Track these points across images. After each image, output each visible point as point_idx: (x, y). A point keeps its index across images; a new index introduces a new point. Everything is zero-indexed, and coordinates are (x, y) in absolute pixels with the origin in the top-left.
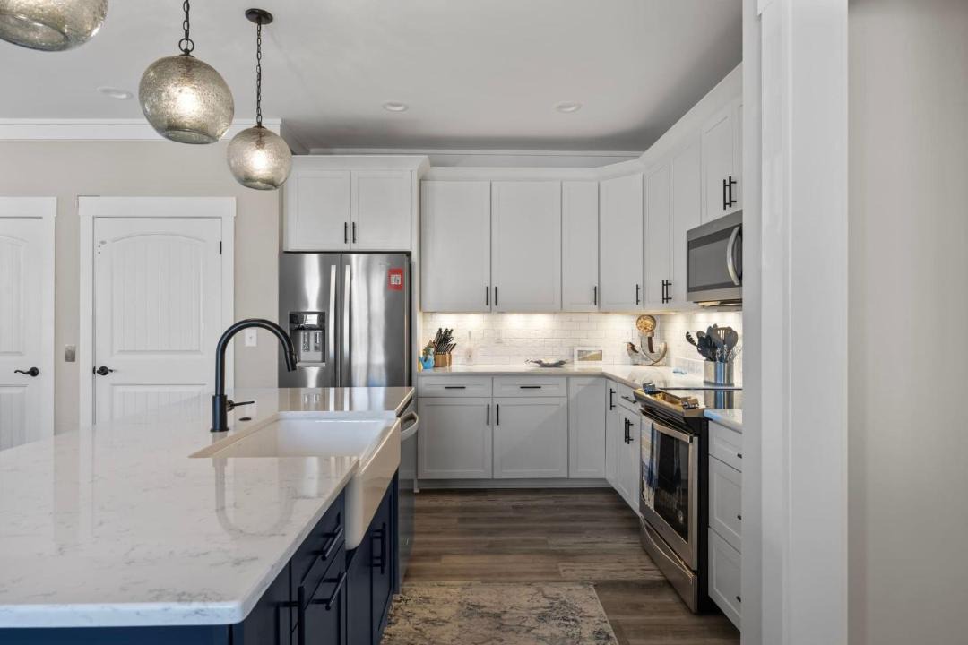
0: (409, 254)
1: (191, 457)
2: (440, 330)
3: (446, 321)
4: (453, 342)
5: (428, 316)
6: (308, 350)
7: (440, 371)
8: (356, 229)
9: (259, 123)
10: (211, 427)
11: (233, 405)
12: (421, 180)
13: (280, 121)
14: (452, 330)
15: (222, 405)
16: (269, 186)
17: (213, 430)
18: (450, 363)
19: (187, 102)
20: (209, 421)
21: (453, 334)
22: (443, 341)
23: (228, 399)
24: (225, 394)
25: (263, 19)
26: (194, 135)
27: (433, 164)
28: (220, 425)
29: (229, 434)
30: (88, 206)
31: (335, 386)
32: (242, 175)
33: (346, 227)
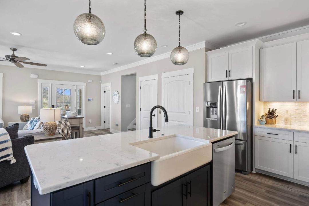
0: (251, 79)
1: (129, 144)
2: (270, 109)
3: (273, 106)
4: (276, 115)
5: (267, 104)
6: (213, 114)
7: (269, 126)
8: (231, 72)
9: (180, 45)
10: (148, 136)
11: (155, 130)
12: (260, 49)
13: (205, 41)
14: (276, 109)
15: (152, 131)
16: (182, 64)
17: (149, 137)
18: (275, 123)
19: (145, 46)
20: (148, 134)
21: (277, 111)
22: (271, 115)
23: (153, 129)
24: (152, 126)
25: (181, 13)
26: (148, 55)
27: (264, 42)
28: (151, 136)
32: (174, 62)
33: (227, 72)
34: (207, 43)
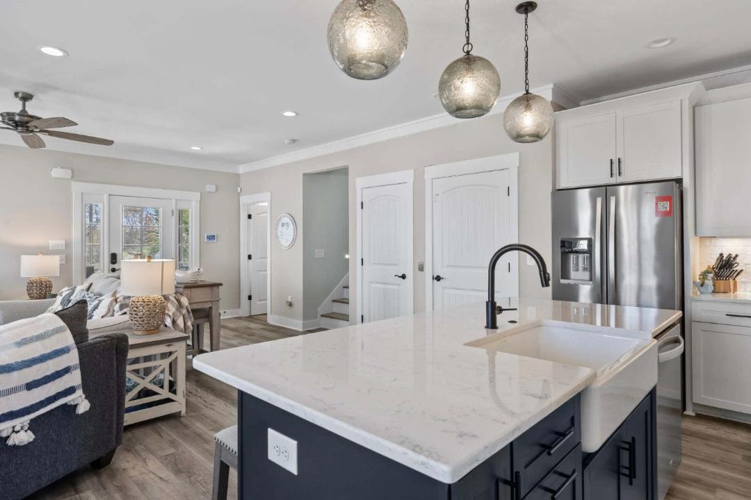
0: (679, 181)
1: (465, 344)
2: (721, 255)
3: (728, 247)
4: (739, 268)
5: (707, 242)
6: (577, 270)
7: (720, 297)
8: (622, 164)
9: (527, 91)
10: (485, 325)
11: (501, 310)
12: (694, 107)
13: (551, 86)
14: (737, 256)
15: (493, 310)
16: (535, 138)
17: (487, 327)
18: (735, 290)
19: (468, 88)
20: (483, 321)
21: (738, 260)
22: (726, 267)
23: (498, 305)
24: (496, 300)
25: (529, 8)
26: (473, 111)
27: (708, 88)
28: (492, 324)
29: (498, 331)
30: (430, 172)
31: (602, 303)
32: (514, 133)
33: (612, 163)
34: (557, 90)
